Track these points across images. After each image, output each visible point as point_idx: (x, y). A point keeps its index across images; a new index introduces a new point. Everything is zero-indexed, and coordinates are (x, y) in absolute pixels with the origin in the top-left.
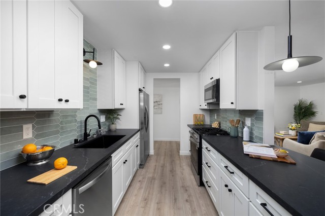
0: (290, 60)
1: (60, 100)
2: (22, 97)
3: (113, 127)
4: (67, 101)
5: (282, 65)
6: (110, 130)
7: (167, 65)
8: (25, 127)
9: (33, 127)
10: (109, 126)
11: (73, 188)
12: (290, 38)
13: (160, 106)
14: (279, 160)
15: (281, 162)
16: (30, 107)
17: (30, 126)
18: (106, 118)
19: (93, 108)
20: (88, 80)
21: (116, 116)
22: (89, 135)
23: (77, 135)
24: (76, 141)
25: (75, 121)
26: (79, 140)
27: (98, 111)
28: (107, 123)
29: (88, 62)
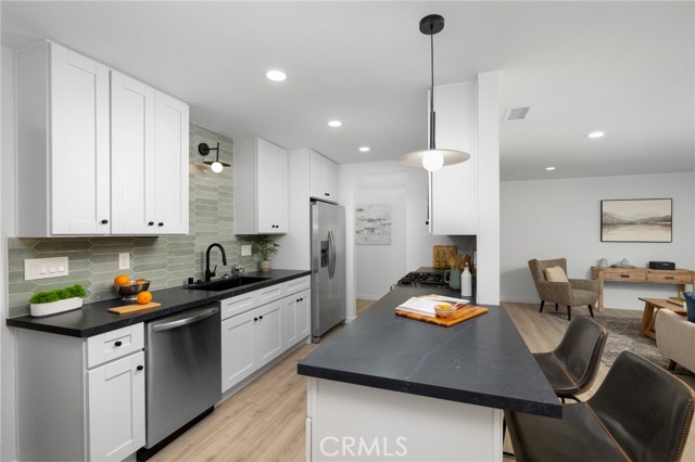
0: (433, 151)
1: (151, 224)
2: (104, 222)
3: (266, 265)
4: (161, 224)
5: (421, 160)
6: (260, 271)
7: (364, 149)
8: (121, 255)
9: (131, 256)
10: (259, 264)
11: (146, 322)
12: (433, 115)
13: (387, 228)
14: (439, 321)
15: (442, 325)
16: (114, 232)
17: (127, 255)
18: (254, 251)
19: (226, 233)
20: (215, 189)
21: (270, 246)
22: (214, 275)
23: (195, 273)
24: (191, 280)
25: (192, 252)
26: (195, 280)
27: (235, 239)
28: (256, 258)
29: (210, 163)
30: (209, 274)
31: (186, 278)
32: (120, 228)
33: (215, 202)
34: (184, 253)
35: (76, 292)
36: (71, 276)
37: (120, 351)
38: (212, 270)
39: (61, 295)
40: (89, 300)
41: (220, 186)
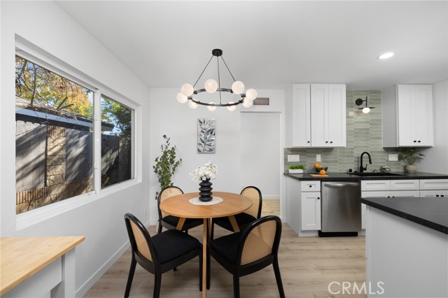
2: (309, 142)
3: (411, 168)
6: (406, 172)
8: (317, 155)
10: (405, 167)
11: (322, 181)
16: (312, 146)
17: (320, 155)
18: (400, 158)
19: (376, 146)
20: (367, 122)
21: (416, 155)
22: (365, 169)
23: (354, 167)
24: (351, 170)
25: (353, 156)
26: (353, 171)
27: (383, 150)
28: (403, 163)
29: (362, 109)
30: (362, 169)
31: (348, 169)
32: (315, 144)
33: (368, 129)
34: (348, 156)
35: (301, 167)
36: (300, 162)
37: (311, 189)
38: (364, 167)
39: (296, 168)
40: (306, 172)
41: (371, 120)
